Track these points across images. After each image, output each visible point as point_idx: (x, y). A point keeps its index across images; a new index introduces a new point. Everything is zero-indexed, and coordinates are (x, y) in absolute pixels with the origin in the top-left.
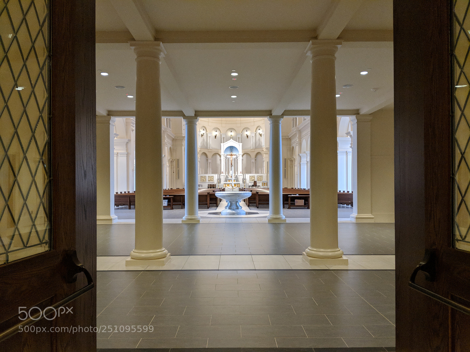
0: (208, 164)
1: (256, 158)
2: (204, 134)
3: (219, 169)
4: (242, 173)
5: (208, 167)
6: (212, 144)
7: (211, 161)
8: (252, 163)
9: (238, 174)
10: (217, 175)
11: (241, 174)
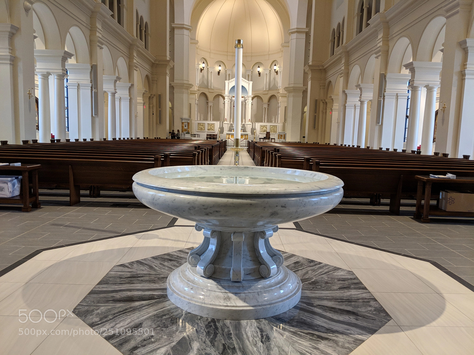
0: (208, 108)
1: (269, 103)
2: (203, 68)
3: (222, 115)
4: (251, 121)
5: (208, 113)
6: (214, 82)
7: (212, 105)
8: (264, 109)
9: (245, 122)
10: (219, 123)
11: (250, 123)
